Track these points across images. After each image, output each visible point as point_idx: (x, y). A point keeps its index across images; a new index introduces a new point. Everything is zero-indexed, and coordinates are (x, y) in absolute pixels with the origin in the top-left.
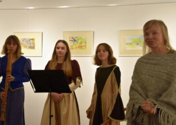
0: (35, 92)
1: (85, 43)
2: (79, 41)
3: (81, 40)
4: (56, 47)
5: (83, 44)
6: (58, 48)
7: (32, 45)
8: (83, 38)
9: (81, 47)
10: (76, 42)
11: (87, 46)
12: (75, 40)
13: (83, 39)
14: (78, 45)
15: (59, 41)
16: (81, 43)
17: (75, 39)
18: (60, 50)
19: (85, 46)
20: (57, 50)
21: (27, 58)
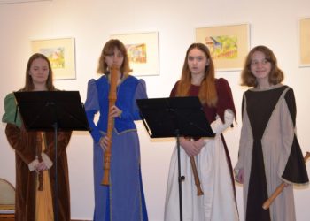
0: (152, 137)
1: (236, 46)
2: (225, 44)
3: (228, 41)
4: (188, 58)
5: (232, 49)
6: (192, 58)
7: (142, 56)
8: (232, 37)
9: (227, 54)
10: (218, 47)
11: (239, 52)
12: (216, 43)
13: (231, 40)
14: (221, 52)
15: (193, 46)
16: (228, 47)
17: (217, 40)
18: (195, 61)
19: (236, 51)
20: (190, 63)
21: (139, 78)
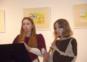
1: (43, 18)
2: (38, 17)
5: (42, 19)
8: (41, 13)
9: (39, 22)
12: (34, 16)
13: (41, 15)
16: (40, 19)
18: (26, 25)
19: (44, 21)
